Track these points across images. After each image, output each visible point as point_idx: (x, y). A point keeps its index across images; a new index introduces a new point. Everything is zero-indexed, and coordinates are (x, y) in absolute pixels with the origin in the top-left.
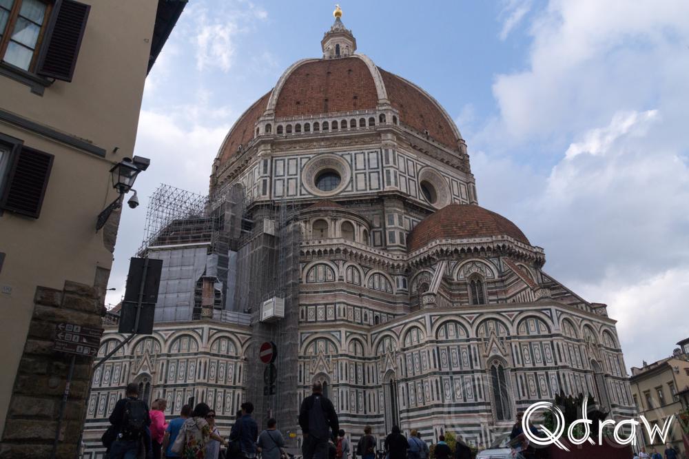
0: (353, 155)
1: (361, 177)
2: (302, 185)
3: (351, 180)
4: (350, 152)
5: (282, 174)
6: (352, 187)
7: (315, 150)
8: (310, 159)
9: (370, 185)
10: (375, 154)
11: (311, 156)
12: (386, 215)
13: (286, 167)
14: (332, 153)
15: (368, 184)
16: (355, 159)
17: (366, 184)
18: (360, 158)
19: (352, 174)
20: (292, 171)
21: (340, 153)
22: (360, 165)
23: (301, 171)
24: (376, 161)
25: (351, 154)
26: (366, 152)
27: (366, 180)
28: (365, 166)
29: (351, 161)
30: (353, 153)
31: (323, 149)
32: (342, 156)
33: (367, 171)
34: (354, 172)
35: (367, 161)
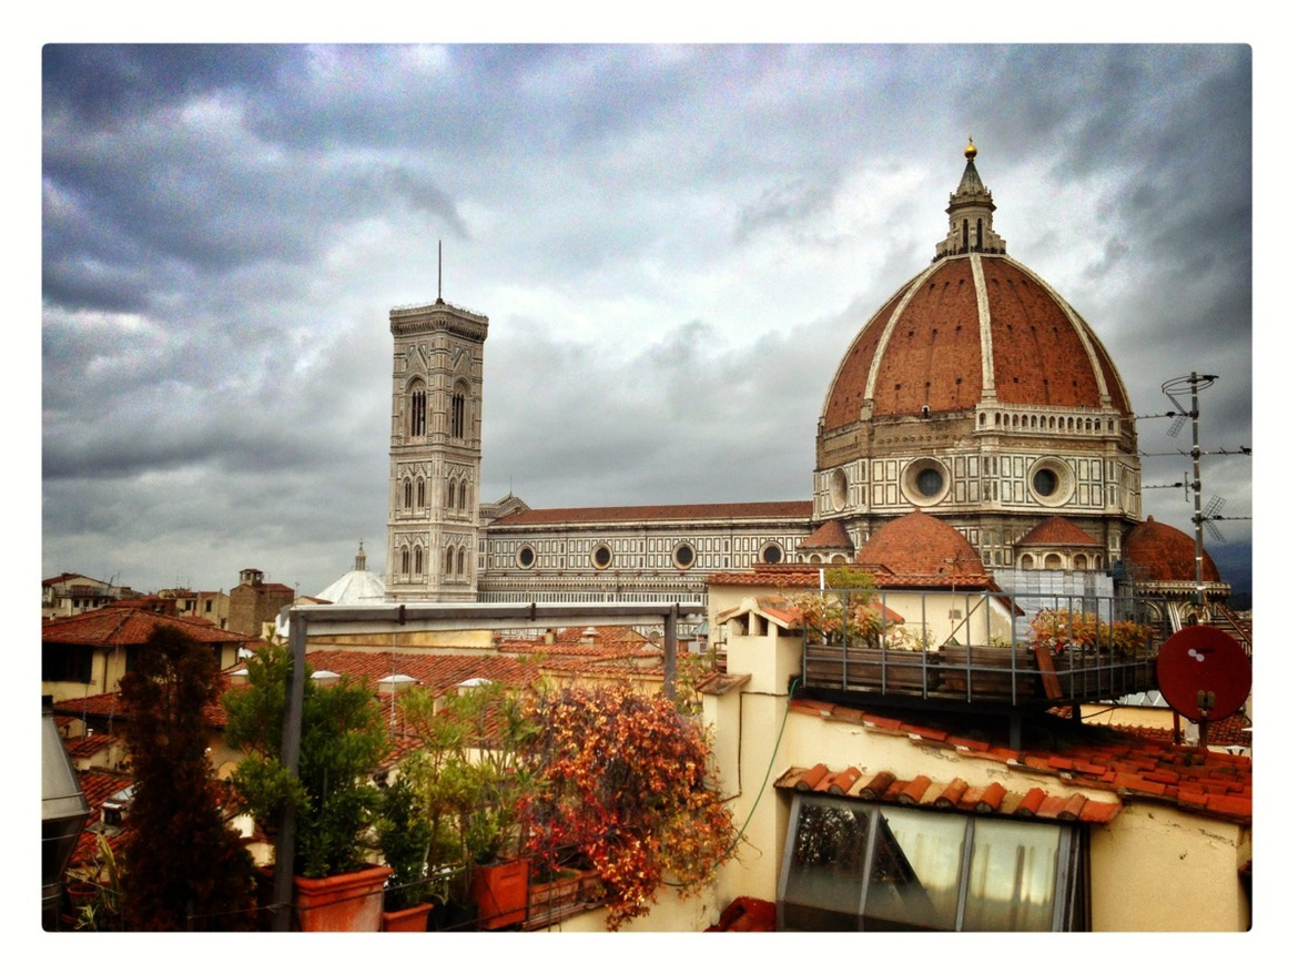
0: (1077, 461)
1: (1084, 488)
2: (1028, 490)
3: (1075, 492)
4: (1074, 457)
5: (1008, 474)
6: (1076, 498)
7: (1041, 449)
8: (1035, 459)
9: (1092, 499)
10: (1098, 463)
11: (1037, 457)
12: (1110, 538)
13: (1012, 468)
14: (1057, 456)
15: (1091, 497)
17: (1089, 497)
18: (1084, 465)
19: (1076, 484)
20: (1019, 473)
21: (1065, 458)
22: (1084, 476)
23: (1027, 474)
24: (1098, 472)
26: (1090, 459)
27: (1088, 493)
28: (1088, 476)
30: (1077, 458)
31: (1049, 450)
32: (1066, 461)
33: (1091, 482)
34: (1079, 482)
35: (1090, 471)
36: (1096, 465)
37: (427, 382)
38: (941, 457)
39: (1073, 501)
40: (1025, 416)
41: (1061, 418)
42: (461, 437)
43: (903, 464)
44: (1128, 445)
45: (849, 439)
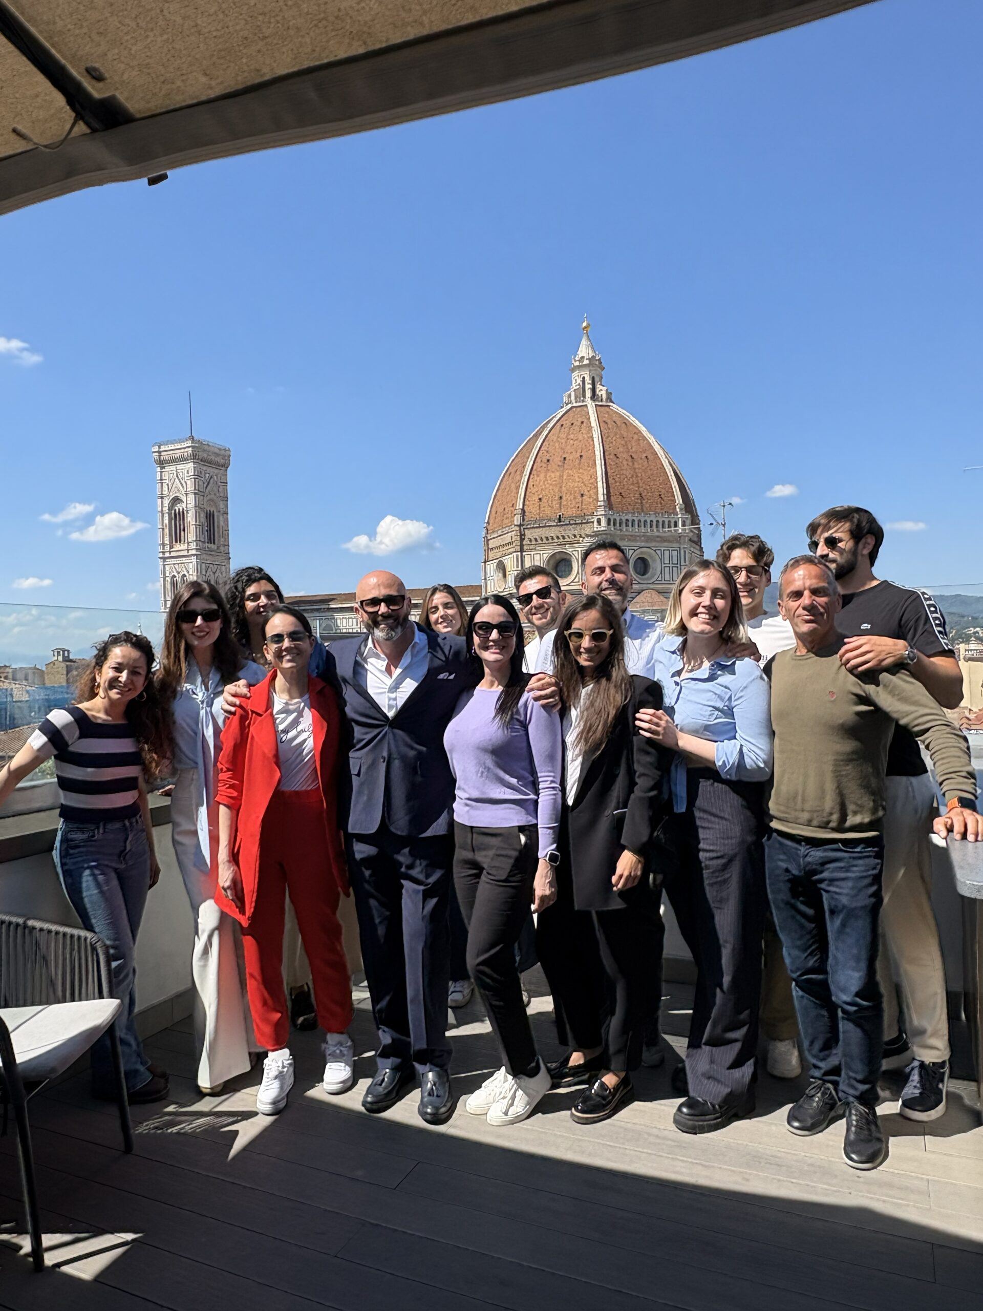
4: (660, 548)
14: (649, 548)
16: (664, 555)
18: (667, 553)
21: (654, 549)
25: (661, 550)
26: (671, 549)
29: (661, 556)
32: (655, 551)
33: (671, 565)
34: (663, 566)
35: (671, 557)
36: (675, 553)
37: (185, 501)
38: (571, 550)
39: (660, 579)
40: (627, 520)
41: (652, 521)
42: (214, 543)
43: (545, 556)
44: (695, 539)
45: (507, 538)
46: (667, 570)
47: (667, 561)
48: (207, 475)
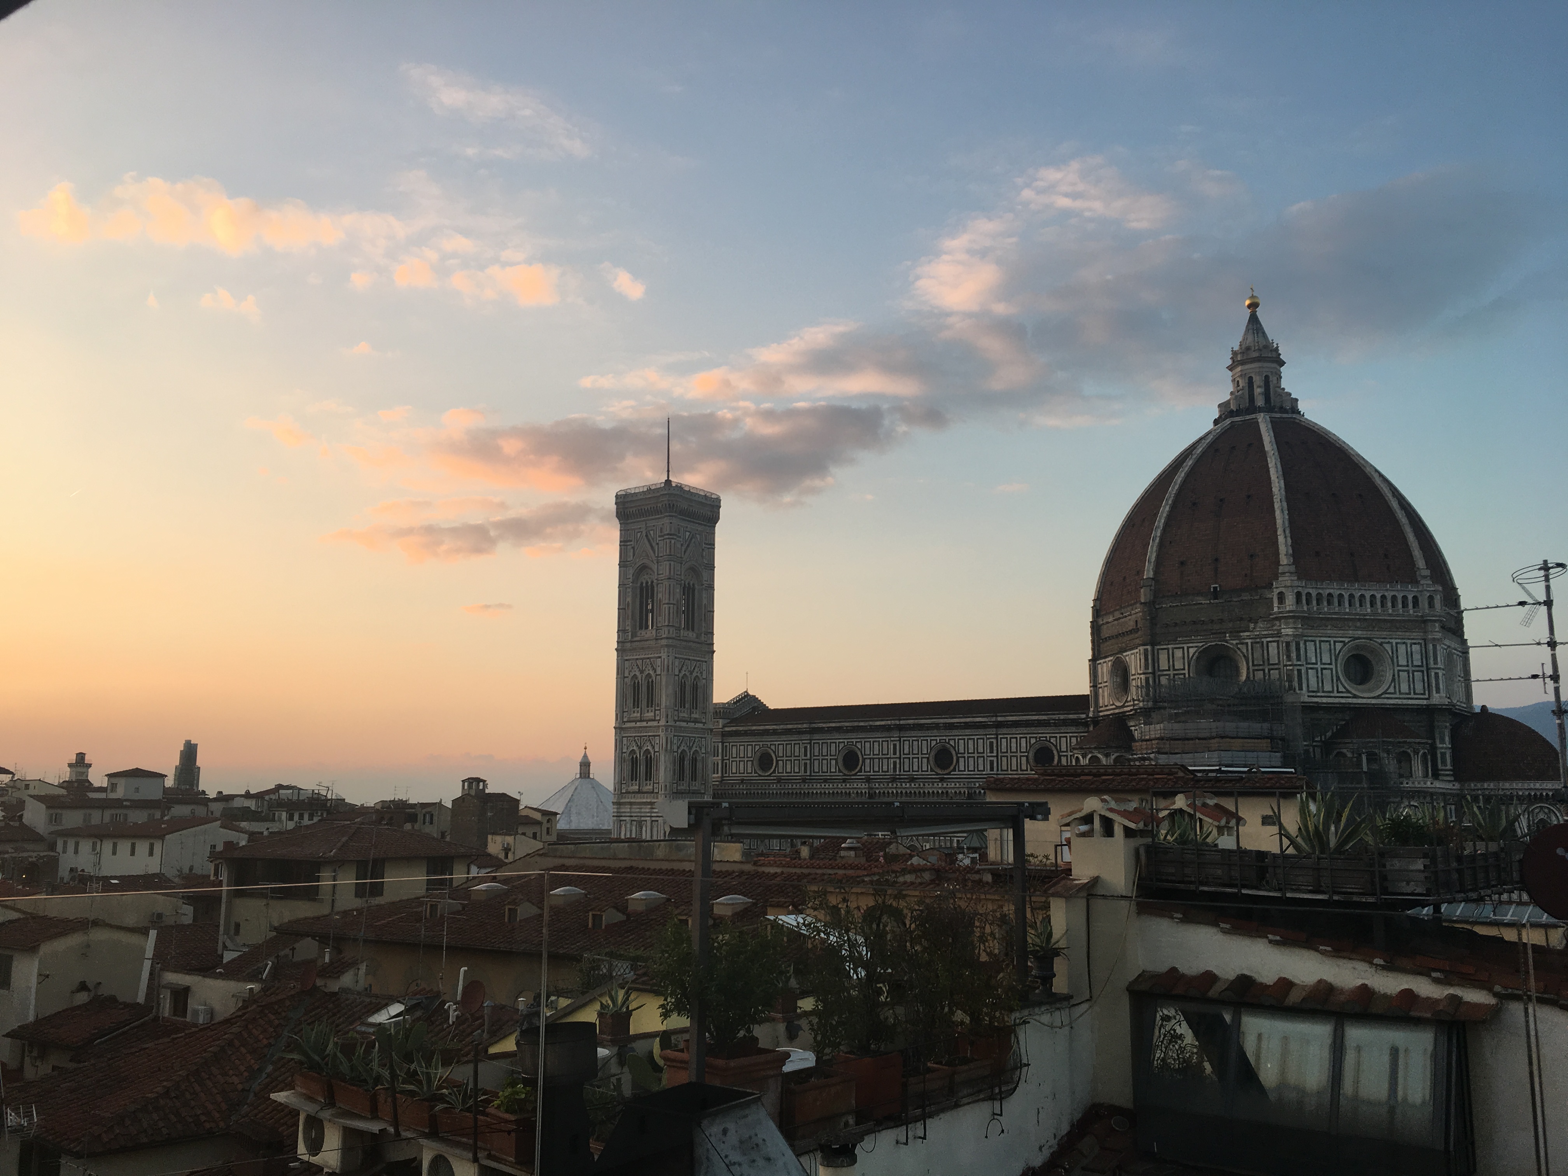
0: (1394, 644)
2: (1338, 679)
3: (1393, 680)
4: (1390, 641)
5: (1314, 661)
6: (1395, 687)
7: (1351, 632)
8: (1345, 644)
9: (1414, 688)
11: (1347, 640)
12: (1437, 732)
13: (1318, 653)
14: (1370, 639)
15: (1412, 686)
16: (1397, 651)
17: (1409, 686)
18: (1402, 649)
19: (1394, 670)
20: (1326, 659)
21: (1379, 641)
23: (1336, 660)
24: (1419, 657)
25: (1391, 643)
26: (1409, 642)
27: (1409, 681)
28: (1408, 662)
29: (1392, 653)
30: (1394, 641)
31: (1360, 632)
32: (1381, 644)
33: (1411, 669)
34: (1397, 669)
35: (1410, 655)
36: (1416, 648)
37: (656, 571)
38: (1234, 642)
39: (1391, 690)
40: (1330, 595)
41: (1373, 596)
42: (693, 630)
43: (1192, 651)
44: (1452, 625)
45: (1129, 623)
46: (1404, 675)
47: (1403, 661)
48: (688, 534)
